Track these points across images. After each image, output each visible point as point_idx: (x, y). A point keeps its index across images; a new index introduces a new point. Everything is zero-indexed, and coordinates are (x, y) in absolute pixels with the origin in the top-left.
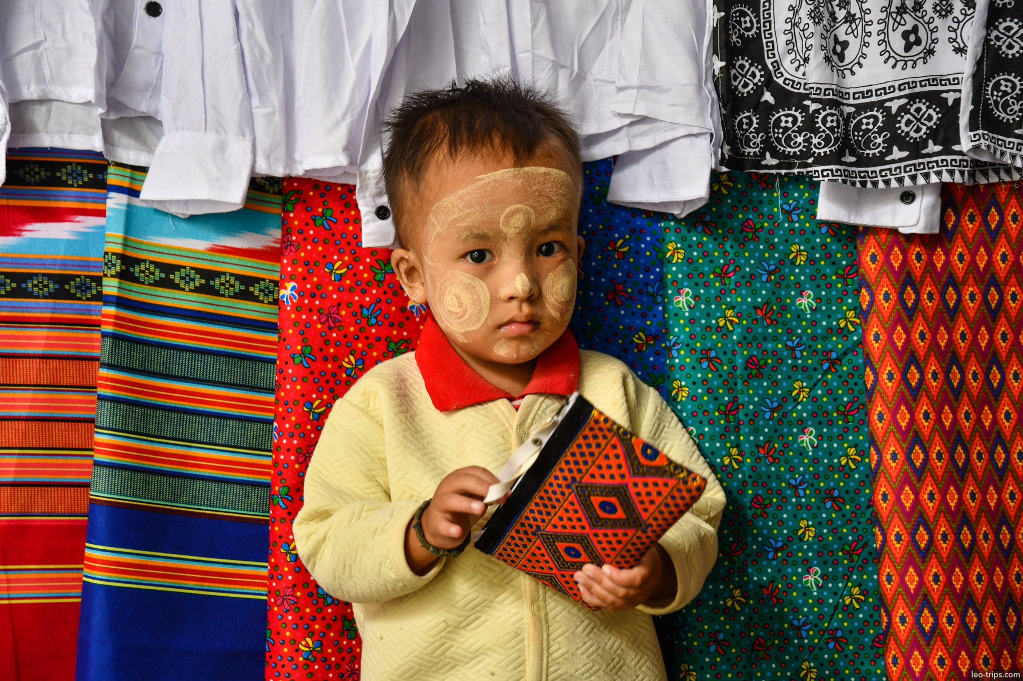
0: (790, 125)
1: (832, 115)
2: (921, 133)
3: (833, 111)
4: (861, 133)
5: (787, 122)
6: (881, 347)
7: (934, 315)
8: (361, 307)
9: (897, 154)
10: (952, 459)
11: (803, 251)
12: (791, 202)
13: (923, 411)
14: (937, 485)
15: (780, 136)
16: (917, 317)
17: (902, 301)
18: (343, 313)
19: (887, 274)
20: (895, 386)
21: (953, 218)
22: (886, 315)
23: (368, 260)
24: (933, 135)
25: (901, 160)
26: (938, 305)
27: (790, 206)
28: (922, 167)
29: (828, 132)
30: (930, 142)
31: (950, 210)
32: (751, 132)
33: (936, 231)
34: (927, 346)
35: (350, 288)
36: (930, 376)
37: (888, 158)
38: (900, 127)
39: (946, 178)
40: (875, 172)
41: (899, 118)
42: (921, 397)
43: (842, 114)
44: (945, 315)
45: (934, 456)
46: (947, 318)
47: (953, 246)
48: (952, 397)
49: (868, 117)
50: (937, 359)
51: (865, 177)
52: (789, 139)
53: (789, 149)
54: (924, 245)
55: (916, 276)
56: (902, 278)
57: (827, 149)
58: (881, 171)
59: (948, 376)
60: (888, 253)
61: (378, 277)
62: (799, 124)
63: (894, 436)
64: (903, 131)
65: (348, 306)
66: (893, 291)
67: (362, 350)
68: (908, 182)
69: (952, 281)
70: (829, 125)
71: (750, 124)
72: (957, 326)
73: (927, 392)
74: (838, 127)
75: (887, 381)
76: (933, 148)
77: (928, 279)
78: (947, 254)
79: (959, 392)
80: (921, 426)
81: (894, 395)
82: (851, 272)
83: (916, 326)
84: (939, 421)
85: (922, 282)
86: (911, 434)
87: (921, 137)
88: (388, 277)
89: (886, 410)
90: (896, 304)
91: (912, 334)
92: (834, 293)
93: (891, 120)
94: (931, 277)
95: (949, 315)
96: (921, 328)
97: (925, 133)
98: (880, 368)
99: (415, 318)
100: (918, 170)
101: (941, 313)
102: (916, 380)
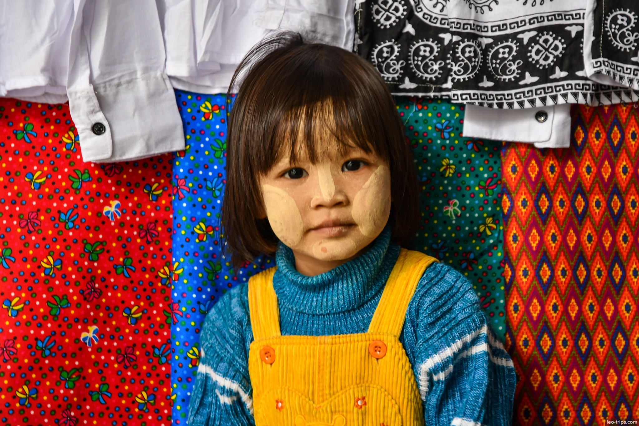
0: (427, 54)
1: (470, 46)
2: (549, 61)
3: (470, 43)
4: (498, 61)
5: (425, 51)
6: (519, 247)
7: (564, 220)
8: (59, 212)
9: (529, 79)
10: (576, 346)
11: (453, 164)
12: (443, 121)
13: (552, 304)
14: (562, 368)
15: (419, 63)
16: (550, 222)
17: (537, 208)
18: (42, 218)
19: (525, 183)
20: (529, 282)
21: (582, 135)
22: (524, 219)
23: (66, 170)
24: (560, 62)
25: (532, 84)
26: (568, 211)
27: (442, 124)
28: (550, 90)
29: (466, 61)
30: (557, 69)
31: (579, 128)
32: (392, 60)
33: (567, 145)
34: (558, 247)
35: (48, 195)
36: (559, 273)
37: (521, 83)
38: (531, 56)
39: (571, 100)
40: (511, 95)
41: (530, 48)
42: (551, 291)
43: (480, 45)
44: (575, 219)
45: (560, 343)
46: (576, 222)
47: (582, 160)
48: (578, 292)
49: (504, 48)
50: (566, 258)
51: (501, 99)
52: (426, 66)
53: (426, 75)
54: (557, 158)
55: (549, 186)
56: (537, 188)
57: (465, 76)
58: (516, 94)
59: (576, 273)
60: (526, 165)
61: (75, 186)
62: (435, 53)
63: (527, 325)
64: (533, 60)
65: (47, 212)
66: (530, 198)
67: (60, 251)
68: (539, 103)
69: (581, 190)
70: (467, 55)
71: (392, 52)
72: (585, 230)
73: (557, 287)
74: (475, 57)
75: (522, 277)
76: (559, 73)
77: (560, 189)
78: (577, 166)
79: (585, 287)
80: (550, 317)
81: (528, 289)
82: (491, 184)
83: (549, 229)
84: (566, 312)
85: (555, 191)
86: (541, 324)
87: (549, 65)
88: (84, 185)
89: (521, 303)
90: (532, 211)
91: (545, 236)
92: (477, 202)
93: (523, 50)
94: (563, 186)
95: (578, 220)
96: (553, 231)
97: (553, 61)
98: (517, 266)
99: (110, 222)
100: (547, 93)
101: (571, 218)
102: (547, 277)
